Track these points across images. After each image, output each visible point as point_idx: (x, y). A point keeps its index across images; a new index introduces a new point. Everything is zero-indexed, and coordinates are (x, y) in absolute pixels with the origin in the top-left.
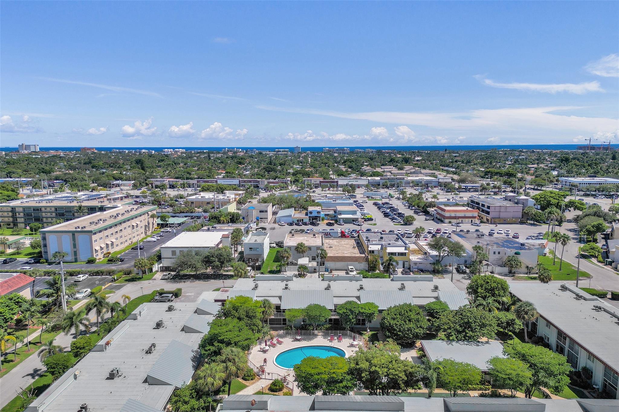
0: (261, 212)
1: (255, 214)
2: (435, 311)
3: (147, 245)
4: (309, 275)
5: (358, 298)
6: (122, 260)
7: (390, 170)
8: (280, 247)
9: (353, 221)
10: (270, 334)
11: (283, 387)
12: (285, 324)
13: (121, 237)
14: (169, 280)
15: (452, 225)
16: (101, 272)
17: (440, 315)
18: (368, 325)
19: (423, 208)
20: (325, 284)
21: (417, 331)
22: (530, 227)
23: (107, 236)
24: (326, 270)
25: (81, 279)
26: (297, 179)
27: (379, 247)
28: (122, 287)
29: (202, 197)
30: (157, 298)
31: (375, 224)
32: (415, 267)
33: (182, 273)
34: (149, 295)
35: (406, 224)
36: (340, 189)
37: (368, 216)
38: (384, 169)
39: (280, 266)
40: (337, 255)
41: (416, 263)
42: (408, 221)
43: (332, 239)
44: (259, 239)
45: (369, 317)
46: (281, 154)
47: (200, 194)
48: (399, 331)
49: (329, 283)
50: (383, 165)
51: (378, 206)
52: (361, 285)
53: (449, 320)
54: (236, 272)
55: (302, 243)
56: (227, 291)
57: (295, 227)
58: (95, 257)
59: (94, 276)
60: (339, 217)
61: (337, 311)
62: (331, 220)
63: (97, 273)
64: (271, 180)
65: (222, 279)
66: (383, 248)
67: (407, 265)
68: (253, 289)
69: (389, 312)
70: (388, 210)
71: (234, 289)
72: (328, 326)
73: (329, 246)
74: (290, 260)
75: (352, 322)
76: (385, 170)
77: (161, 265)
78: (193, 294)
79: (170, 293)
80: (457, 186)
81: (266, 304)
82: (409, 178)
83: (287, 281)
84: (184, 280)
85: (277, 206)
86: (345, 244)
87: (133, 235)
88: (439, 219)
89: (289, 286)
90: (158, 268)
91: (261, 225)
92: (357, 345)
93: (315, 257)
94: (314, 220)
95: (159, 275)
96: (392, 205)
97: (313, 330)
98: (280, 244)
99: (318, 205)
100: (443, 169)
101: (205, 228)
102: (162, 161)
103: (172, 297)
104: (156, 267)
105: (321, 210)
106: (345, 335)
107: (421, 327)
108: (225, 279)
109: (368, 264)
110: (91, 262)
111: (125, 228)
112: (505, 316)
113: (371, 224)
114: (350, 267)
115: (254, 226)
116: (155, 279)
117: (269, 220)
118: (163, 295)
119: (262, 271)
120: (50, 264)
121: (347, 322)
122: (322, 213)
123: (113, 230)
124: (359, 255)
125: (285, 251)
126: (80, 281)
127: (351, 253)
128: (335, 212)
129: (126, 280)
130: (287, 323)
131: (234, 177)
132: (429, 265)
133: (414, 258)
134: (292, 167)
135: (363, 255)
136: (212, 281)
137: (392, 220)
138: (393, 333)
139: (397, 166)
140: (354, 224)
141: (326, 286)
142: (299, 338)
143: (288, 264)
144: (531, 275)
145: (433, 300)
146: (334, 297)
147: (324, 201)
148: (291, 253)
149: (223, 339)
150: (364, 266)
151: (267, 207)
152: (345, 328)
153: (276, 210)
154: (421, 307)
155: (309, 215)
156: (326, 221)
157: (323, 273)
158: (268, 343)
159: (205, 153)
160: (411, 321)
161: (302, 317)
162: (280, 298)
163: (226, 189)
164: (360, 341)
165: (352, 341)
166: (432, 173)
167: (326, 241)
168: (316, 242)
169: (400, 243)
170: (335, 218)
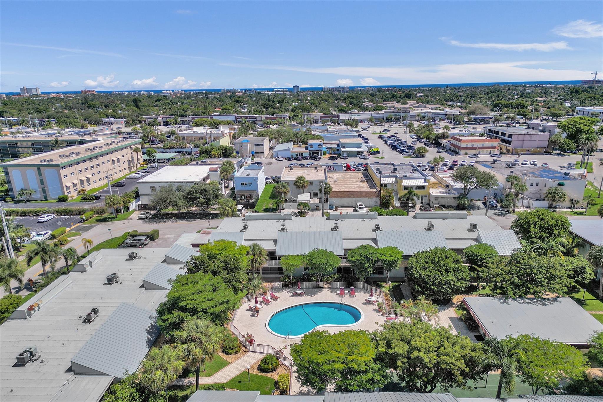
0: (256, 145)
1: (250, 148)
2: (479, 257)
3: (129, 182)
4: (310, 213)
5: (375, 240)
6: (97, 198)
7: (393, 105)
8: (277, 182)
9: (358, 154)
10: (262, 288)
11: (278, 365)
12: (281, 273)
13: (99, 172)
14: (147, 220)
15: (469, 157)
16: (70, 211)
17: (486, 263)
18: (387, 274)
19: (434, 140)
20: (331, 223)
21: (458, 284)
22: (557, 157)
23: (81, 171)
24: (331, 207)
25: (45, 219)
26: (296, 114)
27: (393, 179)
28: (91, 228)
29: (194, 132)
30: (128, 241)
31: (383, 158)
32: (435, 202)
33: (163, 211)
34: (119, 238)
35: (417, 157)
36: (341, 124)
37: (375, 149)
38: (386, 104)
39: (277, 203)
40: (343, 190)
41: (437, 198)
42: (420, 153)
43: (337, 173)
44: (252, 174)
45: (391, 265)
46: (280, 94)
47: (193, 129)
48: (432, 285)
49: (336, 222)
50: (385, 100)
51: (384, 139)
52: (376, 225)
53: (502, 269)
54: (222, 210)
55: (302, 177)
56: (208, 233)
57: (294, 162)
58: (66, 194)
59: (62, 215)
60: (343, 150)
61: (349, 257)
62: (334, 154)
63: (65, 212)
64: (269, 116)
65: (209, 218)
66: (398, 181)
67: (425, 200)
68: (241, 231)
69: (418, 260)
70: (396, 143)
71: (218, 231)
72: (336, 276)
73: (333, 180)
74: (289, 196)
75: (368, 272)
76: (388, 105)
77: (140, 203)
78: (173, 236)
79: (143, 235)
80: (466, 118)
81: (255, 250)
82: (414, 112)
83: (284, 220)
84: (165, 220)
85: (274, 140)
86: (351, 178)
87: (115, 171)
88: (453, 151)
89: (286, 227)
90: (136, 206)
91: (256, 160)
92: (375, 301)
93: (317, 193)
94: (315, 154)
95: (136, 215)
96: (399, 137)
97: (317, 281)
98: (276, 180)
99: (319, 137)
100: (447, 104)
101: (194, 162)
102: (160, 100)
103: (146, 240)
104: (133, 205)
105: (322, 143)
106: (359, 287)
107: (462, 279)
108: (212, 218)
109: (380, 200)
110: (62, 200)
111: (103, 163)
112: (571, 263)
113: (378, 158)
114: (359, 204)
115: (249, 161)
116: (131, 219)
117: (265, 155)
118: (135, 238)
119: (256, 209)
120: (17, 202)
121: (360, 273)
122: (324, 146)
123: (88, 164)
124: (369, 189)
125: (282, 185)
126: (44, 222)
127: (359, 187)
128: (338, 145)
129: (98, 221)
130: (285, 273)
131: (230, 113)
132: (453, 200)
133: (435, 192)
134: (291, 105)
135: (374, 190)
136: (198, 221)
137: (401, 153)
138: (424, 287)
139: (399, 101)
140: (359, 158)
141: (333, 226)
142: (299, 292)
143: (286, 201)
144: (576, 210)
145: (474, 243)
146: (343, 239)
147: (326, 134)
148: (289, 189)
149: (186, 306)
150: (375, 201)
151: (263, 140)
152: (358, 279)
153: (273, 145)
154: (459, 252)
155: (310, 149)
156: (328, 156)
157: (327, 211)
158: (259, 299)
159: (204, 94)
160: (448, 272)
161: (303, 266)
162: (275, 241)
163: (220, 124)
164: (379, 295)
165: (367, 296)
166: (437, 107)
167: (330, 175)
168: (319, 175)
169: (417, 174)
170: (338, 152)
